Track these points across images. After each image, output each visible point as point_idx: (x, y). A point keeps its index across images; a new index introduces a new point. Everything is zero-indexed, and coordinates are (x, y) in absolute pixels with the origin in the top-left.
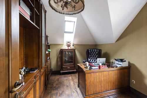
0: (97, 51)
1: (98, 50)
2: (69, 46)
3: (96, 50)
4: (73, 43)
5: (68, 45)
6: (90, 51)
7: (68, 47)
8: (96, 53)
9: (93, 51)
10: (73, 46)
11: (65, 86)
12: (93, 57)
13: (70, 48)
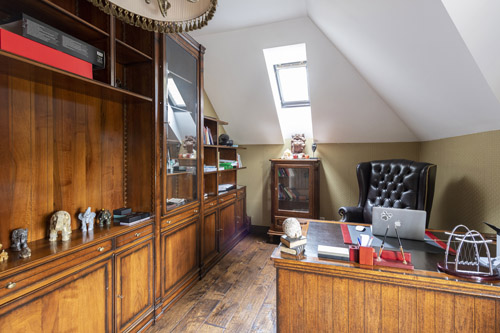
0: (408, 171)
1: (413, 168)
2: (298, 149)
3: (402, 167)
4: (315, 141)
5: (296, 146)
6: (378, 169)
7: (295, 152)
8: (401, 179)
9: (388, 169)
10: (314, 149)
11: (255, 287)
12: (388, 195)
13: (300, 156)
